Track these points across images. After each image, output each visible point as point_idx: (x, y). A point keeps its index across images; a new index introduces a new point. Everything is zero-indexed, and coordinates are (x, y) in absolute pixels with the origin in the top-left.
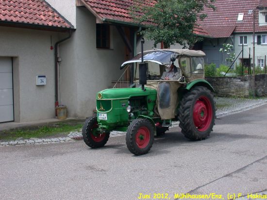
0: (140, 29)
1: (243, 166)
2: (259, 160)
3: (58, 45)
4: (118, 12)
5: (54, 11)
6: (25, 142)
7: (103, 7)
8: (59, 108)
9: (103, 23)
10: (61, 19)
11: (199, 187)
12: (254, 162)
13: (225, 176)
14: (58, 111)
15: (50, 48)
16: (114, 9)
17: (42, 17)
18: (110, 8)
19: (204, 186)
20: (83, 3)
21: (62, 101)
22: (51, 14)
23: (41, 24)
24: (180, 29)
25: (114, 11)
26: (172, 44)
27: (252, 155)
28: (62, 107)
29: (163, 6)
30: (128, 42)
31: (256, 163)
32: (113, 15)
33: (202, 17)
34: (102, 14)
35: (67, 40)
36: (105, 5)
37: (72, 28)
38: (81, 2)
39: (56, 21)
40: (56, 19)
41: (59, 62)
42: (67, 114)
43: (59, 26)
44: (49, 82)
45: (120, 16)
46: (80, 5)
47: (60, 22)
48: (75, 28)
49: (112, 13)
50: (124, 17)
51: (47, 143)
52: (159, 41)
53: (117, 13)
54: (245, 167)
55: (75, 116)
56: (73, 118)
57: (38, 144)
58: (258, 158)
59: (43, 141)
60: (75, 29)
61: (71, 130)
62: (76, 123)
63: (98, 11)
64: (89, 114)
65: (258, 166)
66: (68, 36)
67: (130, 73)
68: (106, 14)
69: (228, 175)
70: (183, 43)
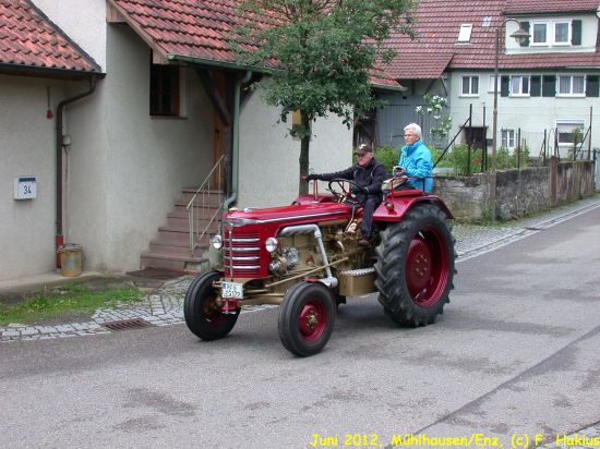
0: (249, 75)
1: (477, 396)
2: (509, 382)
3: (64, 107)
4: (199, 36)
5: (56, 30)
7: (168, 25)
8: (63, 252)
9: (168, 63)
10: (71, 50)
12: (499, 388)
13: (440, 421)
14: (63, 257)
15: (46, 113)
16: (191, 30)
17: (30, 45)
18: (183, 28)
20: (123, 16)
21: (72, 235)
22: (49, 37)
23: (28, 63)
24: (338, 82)
25: (192, 35)
26: (320, 115)
27: (493, 371)
28: (71, 248)
29: (305, 33)
30: (222, 103)
32: (190, 45)
33: (388, 57)
34: (166, 42)
35: (83, 99)
36: (172, 21)
37: (97, 71)
38: (119, 13)
39: (60, 56)
40: (61, 49)
41: (65, 146)
42: (83, 263)
43: (68, 67)
44: (42, 190)
45: (205, 47)
46: (115, 20)
47: (69, 57)
48: (104, 71)
49: (188, 39)
50: (213, 48)
51: (47, 337)
52: (292, 107)
53: (197, 40)
54: (480, 400)
55: (102, 268)
56: (98, 274)
57: (28, 339)
58: (506, 378)
59: (40, 332)
60: (104, 75)
61: (96, 304)
62: (105, 286)
63: (158, 36)
64: (133, 264)
65: (507, 397)
66: (88, 90)
67: (224, 171)
68: (175, 43)
69: (447, 418)
70: (344, 111)
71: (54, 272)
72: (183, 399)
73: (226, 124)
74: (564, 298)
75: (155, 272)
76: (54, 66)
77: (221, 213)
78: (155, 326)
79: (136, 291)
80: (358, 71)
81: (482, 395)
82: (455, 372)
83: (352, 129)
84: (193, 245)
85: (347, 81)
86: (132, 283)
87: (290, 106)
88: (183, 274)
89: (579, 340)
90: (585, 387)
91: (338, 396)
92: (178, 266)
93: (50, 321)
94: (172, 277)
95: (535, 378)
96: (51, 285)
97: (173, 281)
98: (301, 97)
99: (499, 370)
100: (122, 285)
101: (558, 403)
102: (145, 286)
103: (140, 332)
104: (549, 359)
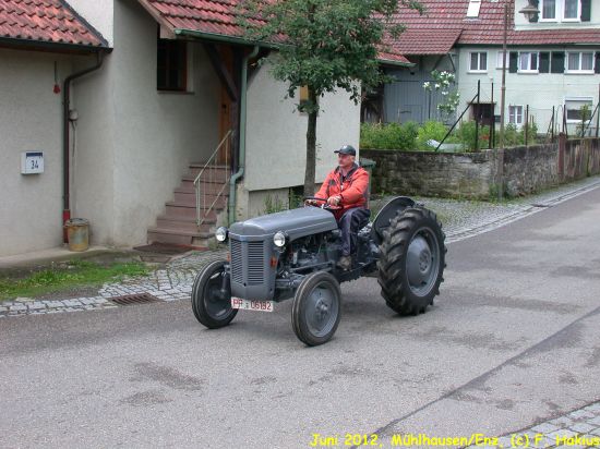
0: (257, 50)
1: (482, 372)
2: (515, 358)
3: (71, 82)
4: (207, 11)
5: (63, 4)
6: (5, 309)
8: (70, 227)
9: (175, 38)
10: (78, 25)
11: (396, 421)
12: (504, 364)
13: (445, 396)
14: (70, 231)
15: (53, 88)
16: (199, 4)
17: (36, 20)
18: (191, 2)
19: (405, 418)
21: (80, 210)
22: (55, 12)
23: (35, 38)
24: (346, 57)
25: (200, 9)
26: (328, 90)
27: (499, 347)
28: (77, 223)
29: (313, 8)
30: (229, 79)
31: (508, 366)
32: (198, 20)
33: (397, 32)
34: (173, 17)
35: (91, 73)
37: (104, 46)
39: (67, 30)
40: (68, 24)
41: (72, 121)
42: (90, 238)
43: (75, 42)
44: (50, 166)
45: (213, 22)
47: (76, 31)
48: (111, 46)
49: (195, 14)
50: (220, 23)
51: (54, 311)
52: (300, 82)
53: (205, 15)
54: (486, 376)
55: (109, 242)
56: (105, 249)
57: (35, 313)
58: (512, 354)
59: (47, 307)
60: (111, 50)
61: (103, 279)
62: (111, 261)
63: (165, 11)
64: (140, 238)
65: (511, 374)
66: (95, 65)
67: (231, 147)
68: (182, 18)
69: (452, 394)
70: (352, 87)
71: (61, 246)
72: (189, 373)
73: (233, 99)
74: (570, 275)
75: (162, 247)
76: (61, 40)
77: (228, 188)
78: (162, 300)
79: (143, 266)
80: (366, 46)
81: (487, 371)
82: (461, 348)
83: (359, 104)
84: (200, 220)
85: (355, 56)
86: (138, 258)
87: (297, 81)
88: (191, 249)
89: (585, 317)
90: (591, 364)
91: (344, 371)
92: (185, 241)
93: (57, 295)
94: (178, 252)
95: (541, 355)
96: (58, 260)
97: (180, 257)
98: (309, 72)
99: (505, 347)
100: (129, 260)
101: (563, 380)
102: (152, 261)
103: (148, 306)
104: (554, 336)
